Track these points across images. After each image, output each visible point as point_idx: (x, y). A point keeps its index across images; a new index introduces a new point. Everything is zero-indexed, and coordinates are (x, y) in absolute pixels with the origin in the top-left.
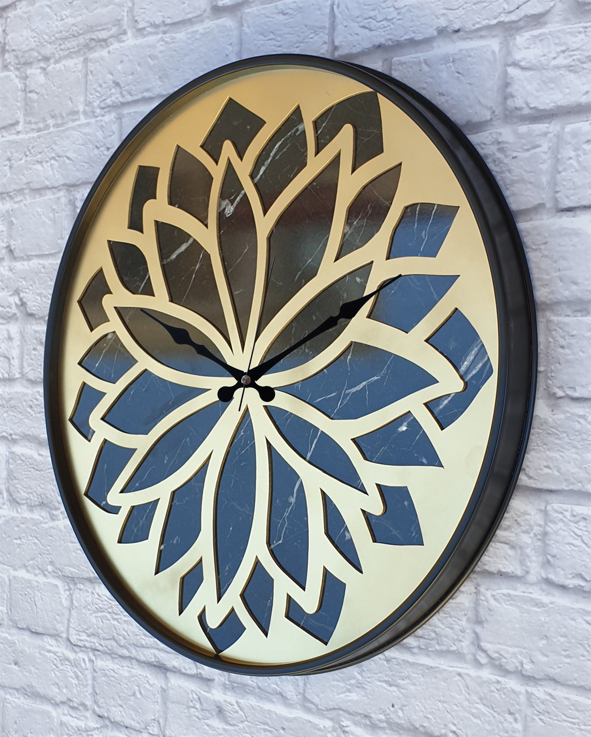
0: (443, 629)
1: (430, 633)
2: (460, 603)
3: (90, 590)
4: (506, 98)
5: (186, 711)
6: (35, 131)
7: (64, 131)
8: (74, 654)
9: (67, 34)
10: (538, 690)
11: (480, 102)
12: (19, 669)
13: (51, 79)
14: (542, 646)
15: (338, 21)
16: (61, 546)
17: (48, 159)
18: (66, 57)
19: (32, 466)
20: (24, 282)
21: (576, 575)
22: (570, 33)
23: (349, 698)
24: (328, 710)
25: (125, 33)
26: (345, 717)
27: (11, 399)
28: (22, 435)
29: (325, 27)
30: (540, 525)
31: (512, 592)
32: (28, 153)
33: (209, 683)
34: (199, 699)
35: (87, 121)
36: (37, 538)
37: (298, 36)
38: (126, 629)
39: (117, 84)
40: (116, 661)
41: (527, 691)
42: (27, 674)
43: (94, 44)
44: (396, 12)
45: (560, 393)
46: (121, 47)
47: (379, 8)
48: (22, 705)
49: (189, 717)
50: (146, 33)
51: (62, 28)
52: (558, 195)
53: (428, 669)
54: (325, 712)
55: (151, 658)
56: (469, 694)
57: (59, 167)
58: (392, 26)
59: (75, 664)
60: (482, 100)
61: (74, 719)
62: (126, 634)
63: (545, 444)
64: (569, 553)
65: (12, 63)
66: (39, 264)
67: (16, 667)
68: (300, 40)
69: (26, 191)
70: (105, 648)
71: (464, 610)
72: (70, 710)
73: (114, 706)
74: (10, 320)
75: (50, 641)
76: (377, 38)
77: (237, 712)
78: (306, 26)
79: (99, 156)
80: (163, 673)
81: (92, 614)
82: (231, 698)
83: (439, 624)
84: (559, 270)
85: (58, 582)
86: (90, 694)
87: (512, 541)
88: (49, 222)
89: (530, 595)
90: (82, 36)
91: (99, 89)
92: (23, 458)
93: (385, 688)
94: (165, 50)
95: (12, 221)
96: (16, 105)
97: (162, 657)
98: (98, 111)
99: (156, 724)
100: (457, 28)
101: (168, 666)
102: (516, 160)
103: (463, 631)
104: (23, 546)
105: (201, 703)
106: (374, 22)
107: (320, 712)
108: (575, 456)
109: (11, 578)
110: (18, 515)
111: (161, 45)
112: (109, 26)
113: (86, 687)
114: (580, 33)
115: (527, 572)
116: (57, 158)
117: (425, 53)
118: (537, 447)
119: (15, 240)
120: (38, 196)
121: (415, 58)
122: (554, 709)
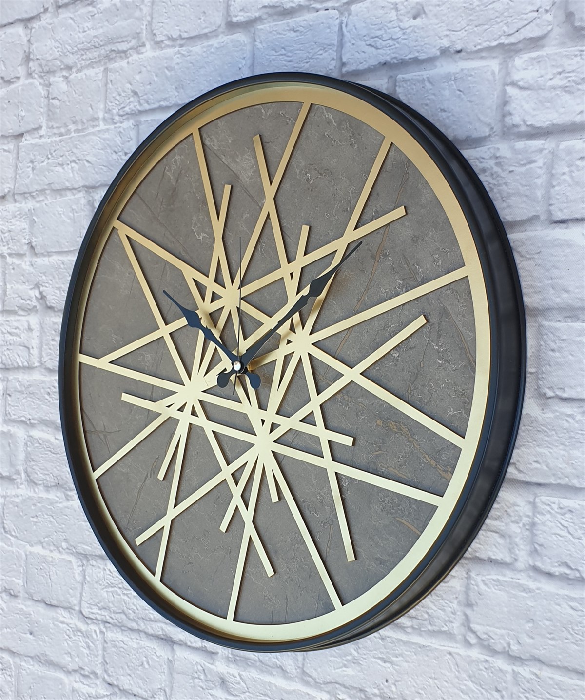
0: (435, 611)
1: (423, 613)
2: (452, 587)
3: (102, 567)
4: (504, 116)
5: (191, 681)
6: (56, 136)
7: (84, 136)
8: (86, 626)
9: (89, 45)
10: (524, 669)
11: (479, 119)
12: (34, 638)
13: (73, 87)
14: (528, 628)
15: (346, 39)
16: (75, 524)
17: (69, 162)
18: (87, 67)
19: (49, 449)
20: (44, 277)
21: (562, 563)
22: (566, 56)
23: (345, 673)
24: (325, 683)
25: (144, 45)
26: (341, 691)
27: (30, 386)
28: (39, 420)
29: (334, 45)
30: (528, 516)
31: (501, 578)
32: (50, 156)
33: (213, 655)
34: (204, 670)
35: (107, 127)
36: (52, 516)
37: (308, 52)
38: (135, 603)
39: (135, 93)
40: (125, 633)
41: (513, 670)
42: (41, 643)
43: (114, 55)
44: (401, 32)
45: (550, 393)
46: (139, 58)
47: (386, 28)
48: (36, 671)
49: (194, 687)
50: (163, 45)
51: (84, 39)
52: (552, 208)
53: (420, 648)
54: (323, 686)
55: (158, 631)
56: (459, 672)
57: (79, 170)
58: (397, 45)
59: (86, 635)
60: (482, 118)
61: (85, 686)
62: (135, 608)
63: (535, 441)
64: (555, 543)
65: (36, 72)
66: (59, 260)
67: (31, 637)
68: (310, 56)
69: (48, 192)
70: (115, 621)
71: (455, 594)
72: (81, 677)
73: (123, 675)
74: (29, 312)
75: (63, 612)
76: (383, 56)
77: (239, 683)
78: (316, 43)
79: (117, 160)
80: (170, 645)
81: (103, 589)
82: (233, 670)
83: (431, 605)
84: (552, 278)
85: (72, 559)
86: (100, 664)
87: (502, 531)
88: (69, 221)
89: (518, 581)
90: (102, 48)
91: (118, 97)
92: (41, 442)
93: (379, 665)
94: (181, 63)
95: (34, 219)
96: (40, 111)
97: (168, 630)
98: (117, 118)
99: (162, 693)
100: (459, 48)
101: (175, 639)
102: (512, 173)
103: (454, 613)
104: (39, 524)
105: (205, 673)
106: (380, 41)
107: (317, 685)
108: (562, 452)
109: (28, 553)
110: (35, 495)
111: (178, 58)
112: (130, 39)
113: (96, 657)
114: (576, 56)
115: (516, 560)
116: (77, 162)
117: (427, 72)
118: (527, 443)
119: (36, 237)
120: (58, 197)
121: (419, 76)
122: (539, 688)
